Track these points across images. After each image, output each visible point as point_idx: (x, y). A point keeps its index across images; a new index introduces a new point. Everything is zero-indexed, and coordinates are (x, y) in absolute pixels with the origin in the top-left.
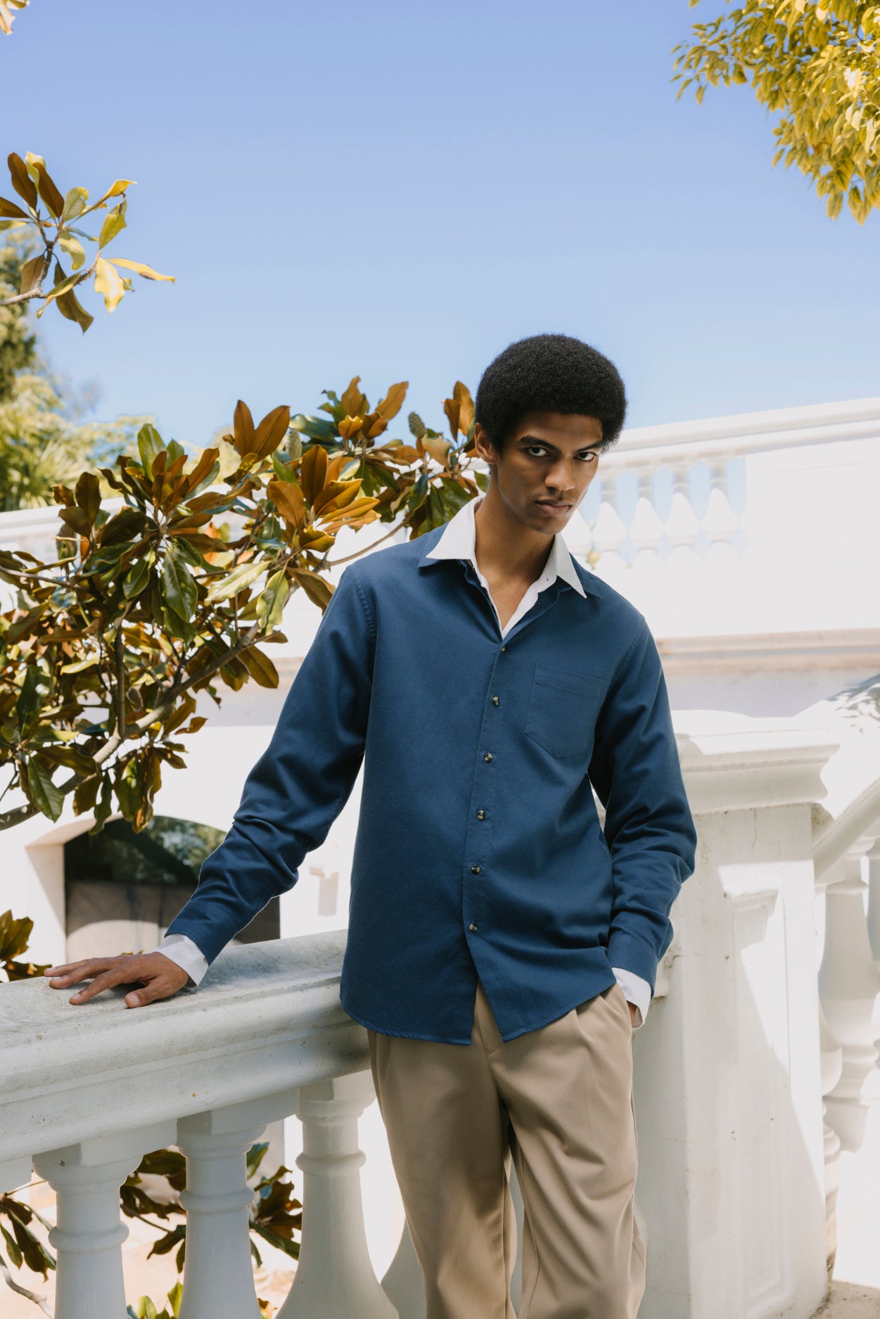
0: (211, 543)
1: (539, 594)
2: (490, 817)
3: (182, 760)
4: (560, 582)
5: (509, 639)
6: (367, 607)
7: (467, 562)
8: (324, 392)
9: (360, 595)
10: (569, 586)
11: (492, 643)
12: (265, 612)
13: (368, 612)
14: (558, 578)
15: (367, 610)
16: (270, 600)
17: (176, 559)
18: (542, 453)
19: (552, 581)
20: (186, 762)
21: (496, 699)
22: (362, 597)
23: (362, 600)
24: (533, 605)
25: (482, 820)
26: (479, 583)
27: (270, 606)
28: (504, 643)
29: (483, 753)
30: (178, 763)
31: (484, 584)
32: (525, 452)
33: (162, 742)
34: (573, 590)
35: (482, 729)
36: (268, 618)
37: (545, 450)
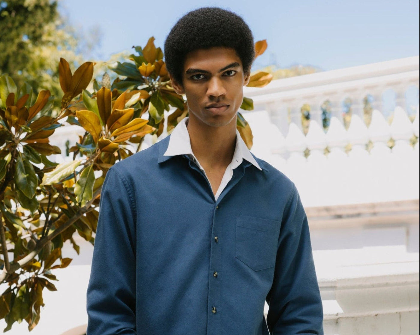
0: (52, 149)
1: (234, 170)
2: (219, 312)
3: (53, 285)
4: (245, 162)
5: (220, 200)
6: (130, 192)
7: (189, 155)
8: (133, 47)
9: (125, 185)
10: (251, 163)
11: (209, 204)
12: (80, 192)
13: (131, 196)
14: (244, 160)
15: (130, 194)
16: (83, 184)
17: (24, 159)
18: (202, 77)
19: (240, 162)
20: (56, 287)
21: (216, 238)
22: (127, 186)
23: (126, 188)
24: (231, 177)
25: (215, 313)
26: (198, 168)
27: (83, 188)
28: (218, 203)
29: (213, 272)
30: (52, 288)
31: (202, 168)
32: (192, 79)
33: (42, 274)
34: (253, 166)
35: (211, 257)
36: (82, 196)
37: (202, 75)
